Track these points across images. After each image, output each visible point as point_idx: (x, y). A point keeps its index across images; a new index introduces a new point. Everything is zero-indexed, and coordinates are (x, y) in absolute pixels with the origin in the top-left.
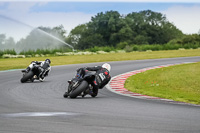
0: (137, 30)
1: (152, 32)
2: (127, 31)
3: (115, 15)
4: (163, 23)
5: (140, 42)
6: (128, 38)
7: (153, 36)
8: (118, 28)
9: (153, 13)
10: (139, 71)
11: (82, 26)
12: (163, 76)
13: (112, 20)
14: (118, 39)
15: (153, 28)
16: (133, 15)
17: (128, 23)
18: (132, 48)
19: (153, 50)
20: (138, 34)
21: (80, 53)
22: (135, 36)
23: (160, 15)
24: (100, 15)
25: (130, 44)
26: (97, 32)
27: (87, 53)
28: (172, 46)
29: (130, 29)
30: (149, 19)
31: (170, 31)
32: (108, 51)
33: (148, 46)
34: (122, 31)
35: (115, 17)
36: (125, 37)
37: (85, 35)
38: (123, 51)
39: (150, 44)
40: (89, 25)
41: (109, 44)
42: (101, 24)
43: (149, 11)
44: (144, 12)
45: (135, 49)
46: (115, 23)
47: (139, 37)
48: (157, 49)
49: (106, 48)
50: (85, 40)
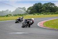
0: (47, 8)
1: (51, 9)
2: (44, 9)
3: (40, 4)
4: (54, 6)
5: (47, 12)
6: (44, 11)
7: (51, 10)
8: (41, 8)
9: (51, 3)
10: (47, 20)
11: (31, 7)
12: (54, 22)
13: (39, 5)
14: (41, 11)
15: (51, 8)
16: (46, 4)
17: (44, 6)
18: (45, 14)
19: (51, 14)
20: (47, 9)
21: (30, 15)
22: (46, 10)
23: (53, 4)
24: (36, 4)
25: (44, 12)
26: (35, 9)
27: (32, 15)
28: (57, 13)
29: (44, 8)
30: (50, 5)
31: (56, 9)
32: (38, 15)
33: (50, 13)
34: (42, 9)
35: (40, 5)
36: (43, 10)
37: (32, 10)
38: (43, 15)
39: (51, 12)
40: (33, 7)
41: (39, 12)
42: (36, 7)
43: (50, 3)
44: (49, 3)
45: (46, 14)
46: (40, 6)
47: (47, 10)
48: (53, 14)
49: (38, 14)
50: (32, 11)
